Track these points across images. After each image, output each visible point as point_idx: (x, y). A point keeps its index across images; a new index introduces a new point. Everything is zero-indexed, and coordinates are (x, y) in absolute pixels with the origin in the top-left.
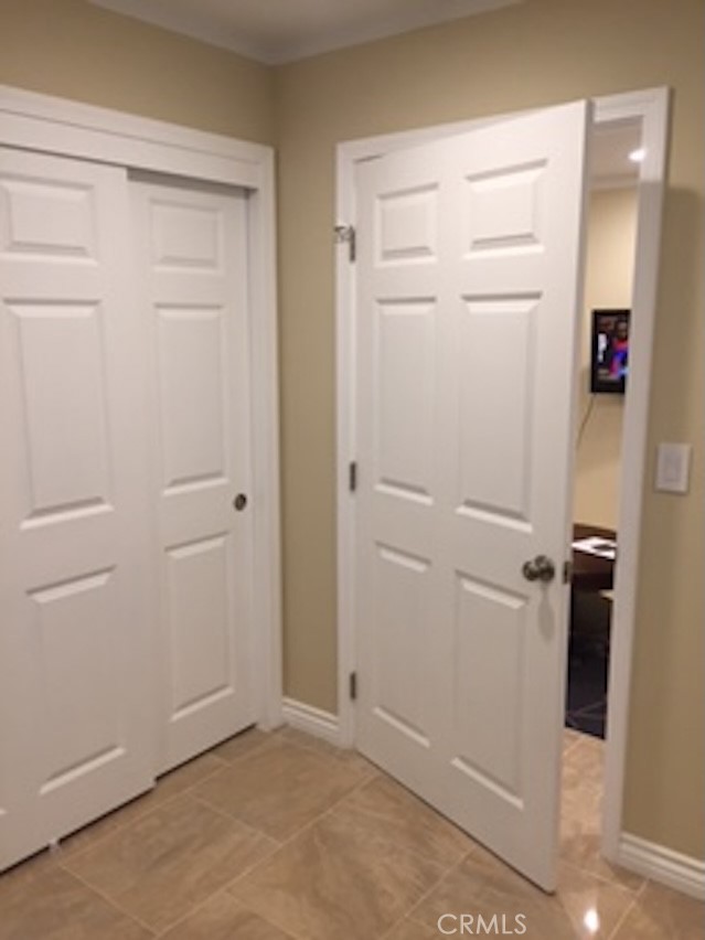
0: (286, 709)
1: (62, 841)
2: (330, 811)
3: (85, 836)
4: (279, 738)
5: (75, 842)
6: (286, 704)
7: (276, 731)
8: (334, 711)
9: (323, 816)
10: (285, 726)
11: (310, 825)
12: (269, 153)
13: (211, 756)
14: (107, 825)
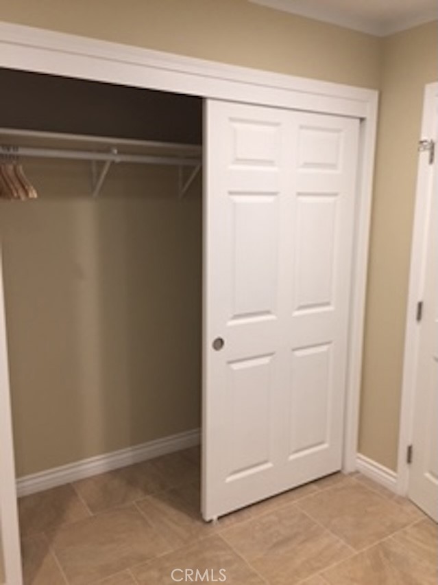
0: (359, 461)
1: (220, 518)
2: (390, 537)
3: (233, 518)
4: (354, 480)
5: (227, 521)
6: (359, 458)
7: (351, 474)
8: (394, 468)
9: (385, 539)
10: (357, 472)
11: (376, 543)
12: (375, 94)
13: (314, 487)
14: (245, 514)
